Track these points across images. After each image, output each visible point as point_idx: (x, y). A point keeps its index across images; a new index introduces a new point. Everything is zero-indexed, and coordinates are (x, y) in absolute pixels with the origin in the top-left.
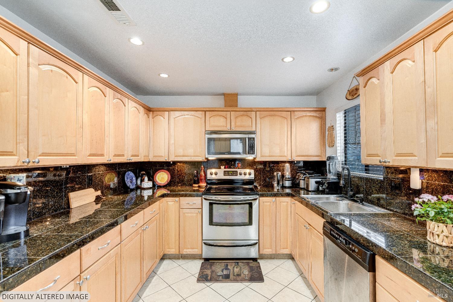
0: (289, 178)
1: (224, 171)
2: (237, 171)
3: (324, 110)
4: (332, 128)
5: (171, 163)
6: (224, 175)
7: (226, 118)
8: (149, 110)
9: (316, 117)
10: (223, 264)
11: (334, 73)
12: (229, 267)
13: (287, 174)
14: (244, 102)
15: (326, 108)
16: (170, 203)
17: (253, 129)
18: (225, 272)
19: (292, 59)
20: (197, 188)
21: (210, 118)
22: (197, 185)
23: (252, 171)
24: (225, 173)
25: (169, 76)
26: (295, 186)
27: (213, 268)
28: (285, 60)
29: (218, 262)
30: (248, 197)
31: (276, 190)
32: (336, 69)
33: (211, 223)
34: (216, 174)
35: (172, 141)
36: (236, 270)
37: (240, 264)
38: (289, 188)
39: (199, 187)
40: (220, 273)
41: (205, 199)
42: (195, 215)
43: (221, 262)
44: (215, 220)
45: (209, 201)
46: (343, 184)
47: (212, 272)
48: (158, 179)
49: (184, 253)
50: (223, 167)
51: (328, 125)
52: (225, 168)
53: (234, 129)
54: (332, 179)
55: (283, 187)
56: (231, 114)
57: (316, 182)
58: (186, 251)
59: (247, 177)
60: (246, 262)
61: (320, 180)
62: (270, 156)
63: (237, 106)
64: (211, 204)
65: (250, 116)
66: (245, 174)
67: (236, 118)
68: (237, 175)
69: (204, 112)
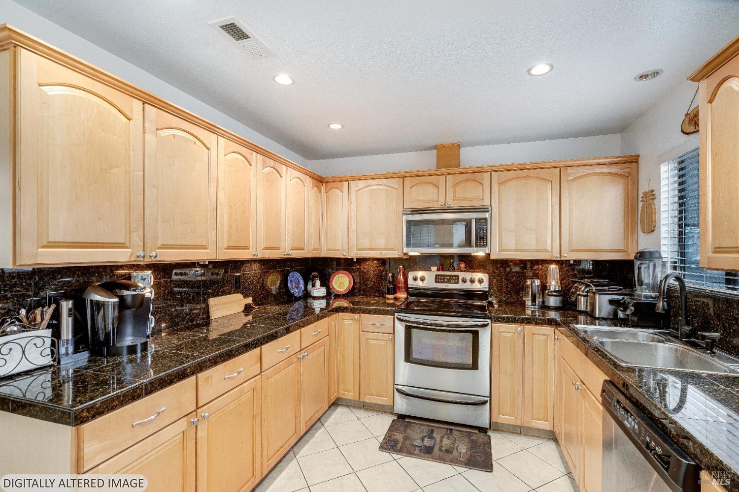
0: (555, 291)
1: (436, 275)
2: (458, 276)
4: (651, 195)
5: (355, 260)
6: (436, 282)
7: (438, 187)
8: (320, 180)
9: (616, 175)
10: (425, 428)
12: (434, 435)
13: (553, 283)
14: (470, 157)
15: (639, 156)
16: (347, 322)
17: (486, 203)
18: (427, 442)
19: (547, 68)
20: (391, 301)
21: (411, 188)
22: (392, 296)
23: (485, 277)
24: (438, 279)
25: (343, 127)
26: (568, 307)
27: (409, 431)
28: (533, 72)
29: (418, 424)
30: (470, 322)
31: (529, 312)
33: (408, 358)
34: (423, 279)
35: (353, 228)
36: (446, 442)
37: (455, 433)
38: (556, 309)
39: (395, 299)
40: (418, 442)
41: (399, 320)
42: (383, 343)
43: (423, 425)
44: (415, 355)
45: (405, 324)
46: (664, 309)
47: (406, 438)
48: (336, 284)
49: (367, 401)
50: (434, 269)
51: (644, 187)
52: (438, 270)
53: (450, 203)
54: (646, 297)
55: (544, 307)
56: (447, 179)
57: (611, 302)
58: (368, 399)
59: (477, 286)
60: (466, 432)
61: (621, 297)
62: (516, 250)
63: (458, 166)
64: (408, 329)
65: (480, 181)
66: (472, 281)
67: (454, 186)
68: (458, 283)
69: (402, 179)
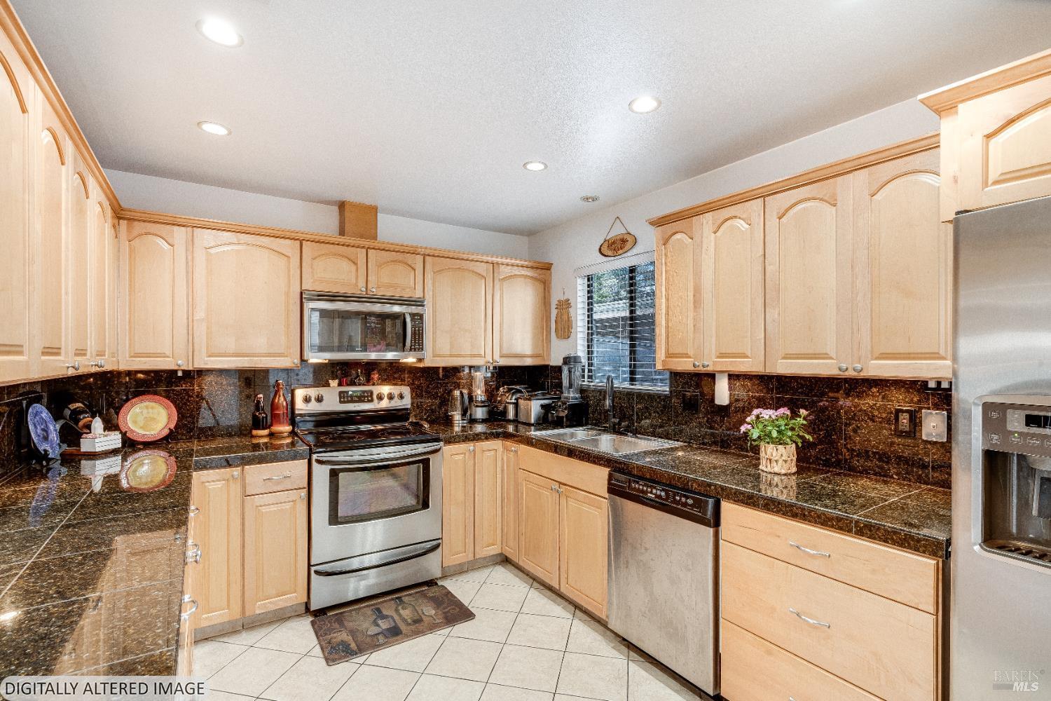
0: (482, 402)
1: (340, 393)
2: (372, 393)
3: (547, 267)
4: (565, 305)
5: (180, 374)
6: (341, 402)
7: (355, 264)
8: (120, 214)
10: (367, 610)
11: (591, 204)
12: (385, 612)
13: (479, 392)
15: (552, 264)
16: (211, 486)
17: (418, 294)
18: (384, 625)
19: (542, 167)
20: (266, 440)
21: (314, 259)
22: (266, 432)
23: (406, 391)
24: (344, 398)
25: (230, 133)
26: (496, 417)
27: (350, 625)
28: (529, 166)
29: (353, 610)
30: (421, 448)
31: (457, 429)
32: (594, 199)
33: (334, 519)
34: (319, 400)
35: (200, 314)
36: (406, 613)
37: (406, 599)
38: (484, 421)
39: (271, 435)
40: (373, 630)
41: (319, 462)
42: (288, 506)
43: (360, 608)
44: (342, 512)
45: (330, 467)
46: (610, 406)
47: (353, 633)
48: (135, 422)
49: (258, 612)
50: (334, 383)
51: (556, 297)
52: (340, 384)
53: (375, 290)
54: (573, 398)
55: (473, 421)
56: (369, 255)
57: (542, 406)
58: (260, 607)
59: (397, 404)
60: (417, 593)
61: (550, 401)
62: (451, 356)
63: (375, 238)
64: (334, 474)
65: (413, 266)
66: (380, 398)
67: (380, 266)
68: (372, 401)
69: (298, 242)
